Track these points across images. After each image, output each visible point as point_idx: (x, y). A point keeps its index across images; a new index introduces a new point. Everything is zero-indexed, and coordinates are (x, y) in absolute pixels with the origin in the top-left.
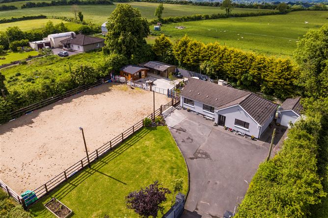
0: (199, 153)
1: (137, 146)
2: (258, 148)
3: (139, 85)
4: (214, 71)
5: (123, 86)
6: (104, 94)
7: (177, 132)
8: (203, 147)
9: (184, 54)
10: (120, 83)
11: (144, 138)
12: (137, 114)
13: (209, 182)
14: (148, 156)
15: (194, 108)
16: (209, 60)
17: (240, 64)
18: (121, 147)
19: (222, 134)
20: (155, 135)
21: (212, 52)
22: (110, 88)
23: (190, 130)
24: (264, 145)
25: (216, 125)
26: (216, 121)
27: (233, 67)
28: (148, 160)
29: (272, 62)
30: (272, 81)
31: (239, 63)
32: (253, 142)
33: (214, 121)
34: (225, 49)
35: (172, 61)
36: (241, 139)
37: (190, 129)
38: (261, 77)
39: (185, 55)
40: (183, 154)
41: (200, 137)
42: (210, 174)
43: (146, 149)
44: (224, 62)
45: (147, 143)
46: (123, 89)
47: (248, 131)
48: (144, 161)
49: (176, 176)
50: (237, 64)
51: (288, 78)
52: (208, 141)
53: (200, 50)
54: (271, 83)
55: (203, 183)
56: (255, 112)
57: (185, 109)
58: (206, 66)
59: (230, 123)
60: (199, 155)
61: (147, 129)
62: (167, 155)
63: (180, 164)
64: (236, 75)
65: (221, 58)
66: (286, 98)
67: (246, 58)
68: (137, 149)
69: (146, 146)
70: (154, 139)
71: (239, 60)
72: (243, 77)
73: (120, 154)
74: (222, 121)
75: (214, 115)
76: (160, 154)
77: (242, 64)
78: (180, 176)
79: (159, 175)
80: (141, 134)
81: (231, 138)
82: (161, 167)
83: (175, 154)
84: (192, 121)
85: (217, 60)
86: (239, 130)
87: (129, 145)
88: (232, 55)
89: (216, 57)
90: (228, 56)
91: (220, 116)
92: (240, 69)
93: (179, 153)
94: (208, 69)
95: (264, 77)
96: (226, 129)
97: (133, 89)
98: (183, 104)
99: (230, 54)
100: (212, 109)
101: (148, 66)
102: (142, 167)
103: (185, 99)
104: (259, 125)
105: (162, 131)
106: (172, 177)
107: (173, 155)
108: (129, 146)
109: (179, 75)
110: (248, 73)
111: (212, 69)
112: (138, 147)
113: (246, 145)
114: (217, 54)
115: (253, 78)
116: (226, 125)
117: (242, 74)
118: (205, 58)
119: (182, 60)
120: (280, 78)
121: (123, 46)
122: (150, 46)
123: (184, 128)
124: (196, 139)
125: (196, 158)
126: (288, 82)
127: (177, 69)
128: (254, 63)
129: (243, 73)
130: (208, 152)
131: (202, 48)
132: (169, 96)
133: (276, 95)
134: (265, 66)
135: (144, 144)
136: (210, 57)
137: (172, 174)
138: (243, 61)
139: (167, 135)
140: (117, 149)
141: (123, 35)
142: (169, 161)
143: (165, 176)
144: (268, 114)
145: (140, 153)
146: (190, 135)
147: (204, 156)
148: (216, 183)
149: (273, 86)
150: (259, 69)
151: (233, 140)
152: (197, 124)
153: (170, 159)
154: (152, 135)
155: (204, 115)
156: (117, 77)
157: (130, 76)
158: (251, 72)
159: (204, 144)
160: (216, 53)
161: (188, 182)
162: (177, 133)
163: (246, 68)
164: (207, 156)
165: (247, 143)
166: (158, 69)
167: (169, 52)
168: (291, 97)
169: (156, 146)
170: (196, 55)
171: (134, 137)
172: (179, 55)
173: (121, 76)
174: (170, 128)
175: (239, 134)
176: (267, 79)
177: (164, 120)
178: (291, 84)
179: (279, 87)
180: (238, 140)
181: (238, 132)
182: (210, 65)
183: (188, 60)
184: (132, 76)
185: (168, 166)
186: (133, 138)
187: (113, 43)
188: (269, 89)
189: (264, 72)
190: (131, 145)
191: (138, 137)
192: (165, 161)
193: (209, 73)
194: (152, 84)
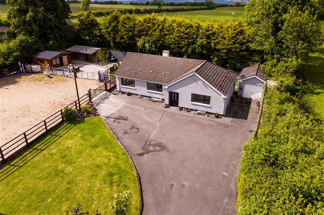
0: (150, 145)
1: (52, 149)
2: (227, 126)
3: (60, 73)
4: (154, 48)
5: (36, 76)
6: (8, 87)
7: (114, 121)
8: (154, 135)
9: (115, 30)
10: (32, 72)
11: (64, 137)
12: (55, 105)
13: (172, 185)
14: (70, 163)
15: (135, 89)
16: (147, 35)
17: (185, 34)
18: (24, 155)
19: (177, 116)
20: (81, 130)
21: (149, 25)
22: (18, 80)
23: (133, 117)
24: (232, 121)
25: (167, 107)
26: (167, 102)
27: (177, 38)
28: (70, 169)
29: (221, 28)
30: (225, 49)
31: (183, 32)
32: (218, 120)
33: (163, 102)
34: (165, 20)
35: (102, 43)
36: (202, 119)
37: (133, 115)
38: (211, 46)
39: (117, 31)
40: (127, 150)
41: (148, 124)
42: (171, 173)
43: (66, 152)
44: (166, 35)
45: (69, 143)
46: (36, 80)
47: (210, 107)
48: (63, 171)
49: (118, 186)
50: (182, 34)
51: (243, 42)
52: (160, 127)
53: (135, 24)
54: (224, 51)
55: (164, 190)
56: (215, 81)
57: (123, 93)
58: (145, 42)
59: (185, 100)
60: (151, 148)
61: (69, 123)
62: (102, 156)
63: (123, 167)
64: (181, 48)
65: (161, 31)
66: (243, 68)
67: (191, 26)
68: (52, 154)
69: (68, 148)
70: (80, 135)
71: (183, 29)
72: (190, 50)
73: (22, 166)
74: (174, 100)
75: (163, 94)
76: (90, 155)
77: (187, 34)
78: (125, 186)
79: (90, 190)
80: (60, 131)
81: (190, 119)
82: (93, 176)
83: (114, 152)
84: (134, 106)
85: (157, 33)
86: (198, 108)
87: (38, 150)
88: (174, 25)
89: (155, 30)
90: (169, 26)
91: (171, 94)
92: (186, 40)
93: (120, 149)
94: (147, 45)
95: (215, 45)
96: (181, 109)
97: (51, 78)
98: (120, 88)
99: (171, 25)
100: (159, 88)
101: (72, 50)
102: (59, 181)
103: (122, 79)
104: (223, 96)
105: (92, 124)
106: (111, 190)
107: (112, 154)
108: (38, 152)
109: (112, 59)
110: (196, 44)
111: (151, 46)
112: (53, 151)
113: (211, 126)
114: (156, 26)
115: (202, 49)
116: (181, 104)
117: (188, 45)
118: (142, 33)
119: (114, 38)
120: (234, 43)
121: (34, 26)
122: (72, 27)
123: (125, 115)
124: (143, 127)
125: (147, 153)
126: (244, 47)
127: (109, 52)
128: (201, 31)
129: (190, 45)
130: (162, 141)
131: (137, 22)
132: (101, 80)
133: (230, 66)
134: (214, 34)
135: (64, 145)
136: (147, 31)
137: (111, 184)
138: (188, 30)
139: (100, 127)
140: (16, 160)
141: (32, 11)
142: (105, 164)
143: (100, 190)
144: (230, 83)
145: (56, 160)
146: (134, 123)
147: (158, 148)
148: (183, 186)
149: (227, 56)
150: (208, 37)
151: (193, 122)
152: (142, 108)
153: (106, 161)
154: (78, 130)
155: (149, 97)
156: (29, 66)
157: (46, 63)
158: (199, 41)
159: (155, 132)
160: (154, 26)
161: (138, 192)
162: (116, 124)
163: (193, 38)
164: (162, 147)
165: (211, 123)
166: (85, 52)
167: (97, 32)
168: (249, 66)
169: (82, 145)
170: (130, 31)
171: (47, 138)
172: (110, 33)
173: (34, 64)
174: (104, 118)
175: (198, 114)
176: (219, 47)
177: (95, 109)
178: (248, 49)
179: (233, 55)
180: (198, 120)
181: (196, 110)
182: (148, 41)
183: (122, 38)
184: (50, 62)
185: (104, 172)
186: (45, 140)
187: (18, 22)
188: (221, 60)
189: (214, 40)
190: (42, 150)
191: (54, 137)
192: (98, 166)
193: (149, 50)
194: (77, 70)
